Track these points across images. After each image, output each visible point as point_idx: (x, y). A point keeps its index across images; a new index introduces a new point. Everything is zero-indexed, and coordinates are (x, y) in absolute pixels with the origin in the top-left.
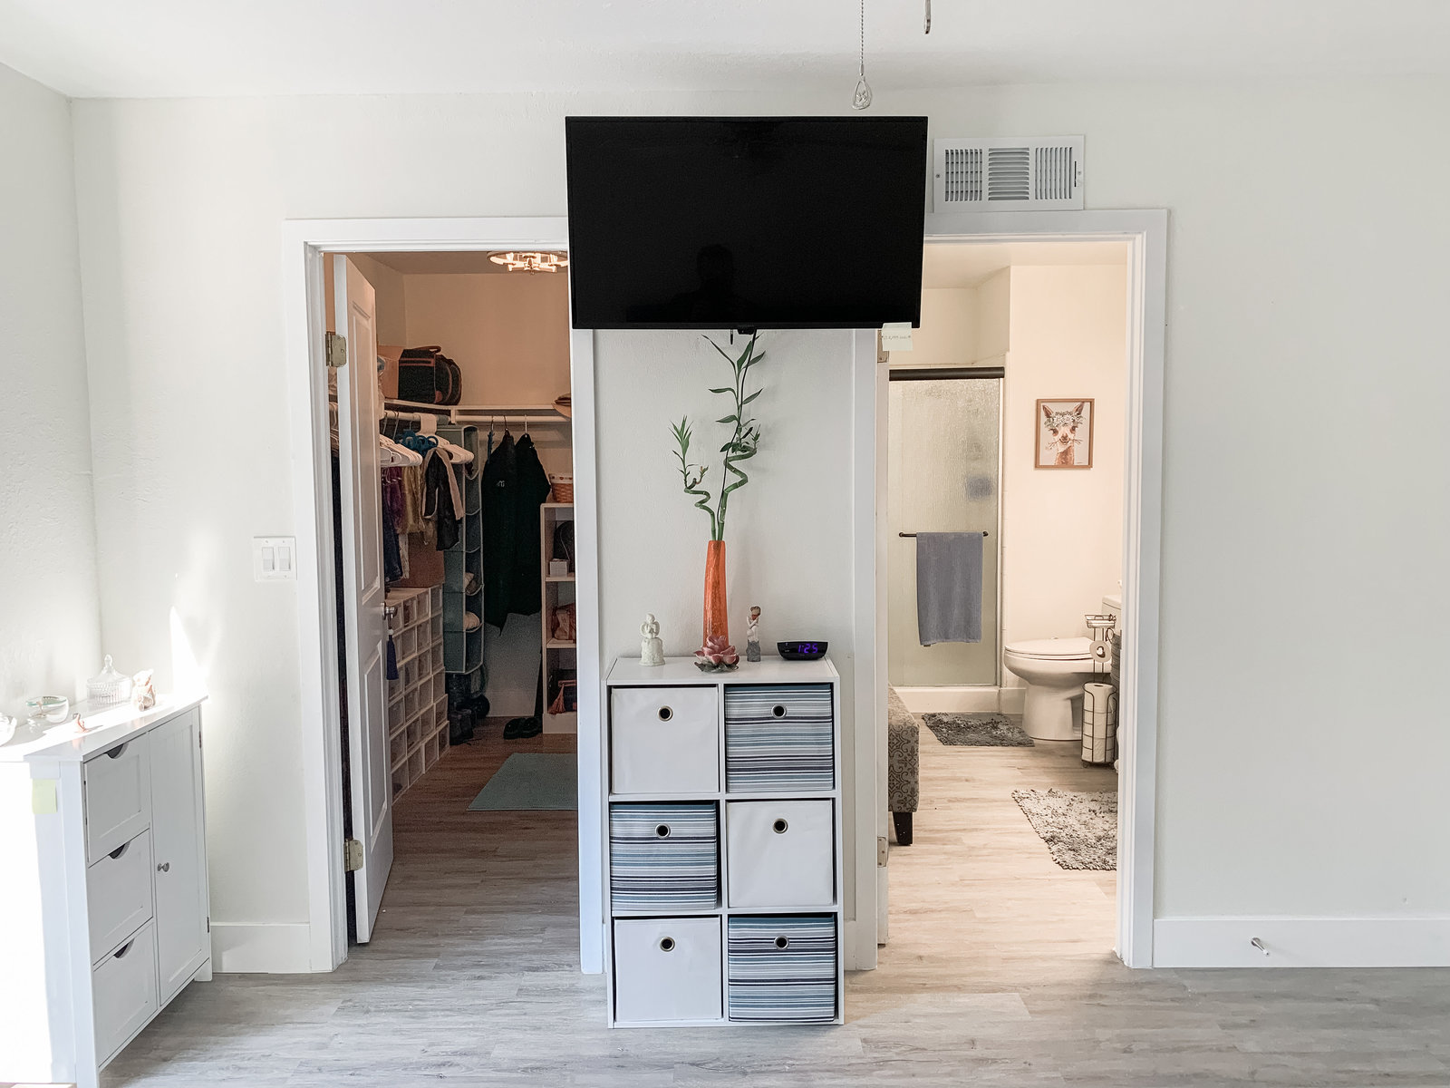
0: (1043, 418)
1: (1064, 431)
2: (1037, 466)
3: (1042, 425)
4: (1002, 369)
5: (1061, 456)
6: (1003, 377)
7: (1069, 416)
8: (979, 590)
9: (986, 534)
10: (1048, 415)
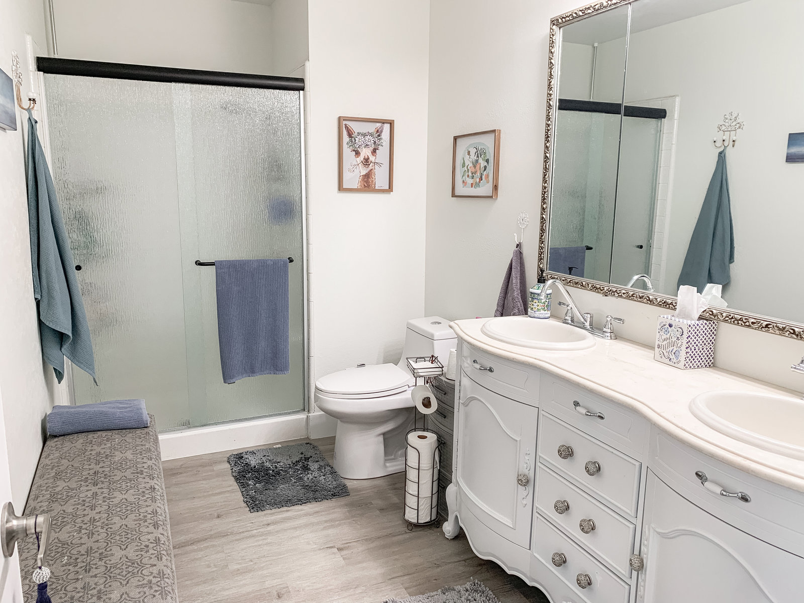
0: (346, 138)
1: (365, 152)
2: (341, 188)
3: (345, 146)
4: (302, 80)
5: (363, 180)
6: (303, 89)
7: (371, 138)
8: (286, 318)
9: (291, 261)
10: (350, 135)
